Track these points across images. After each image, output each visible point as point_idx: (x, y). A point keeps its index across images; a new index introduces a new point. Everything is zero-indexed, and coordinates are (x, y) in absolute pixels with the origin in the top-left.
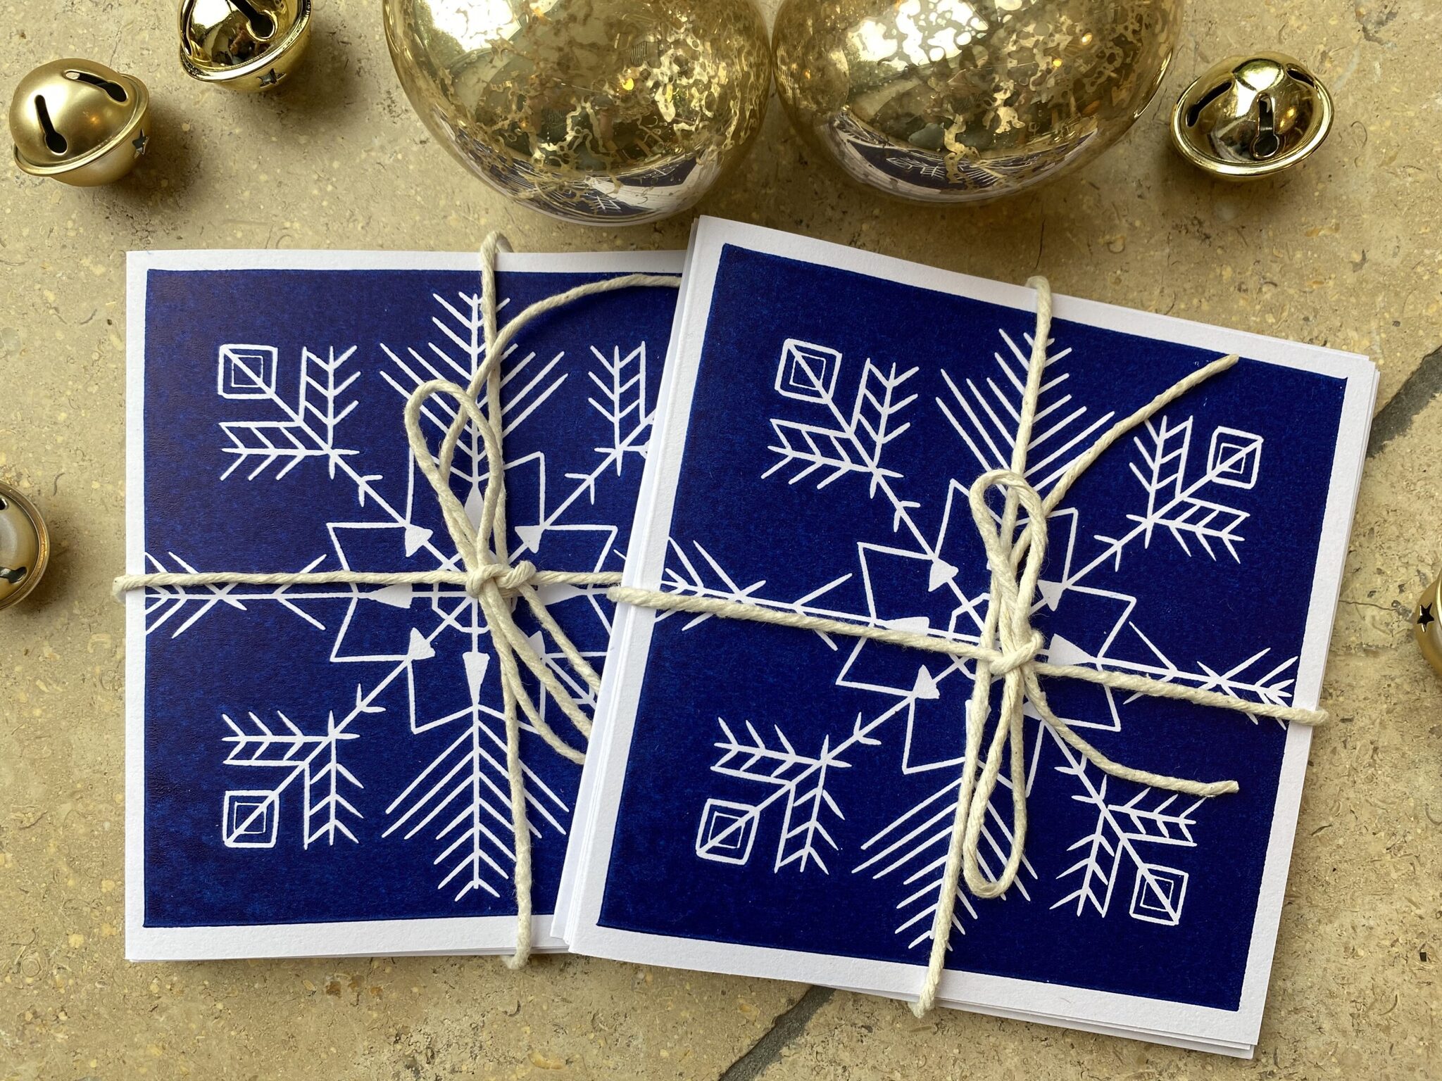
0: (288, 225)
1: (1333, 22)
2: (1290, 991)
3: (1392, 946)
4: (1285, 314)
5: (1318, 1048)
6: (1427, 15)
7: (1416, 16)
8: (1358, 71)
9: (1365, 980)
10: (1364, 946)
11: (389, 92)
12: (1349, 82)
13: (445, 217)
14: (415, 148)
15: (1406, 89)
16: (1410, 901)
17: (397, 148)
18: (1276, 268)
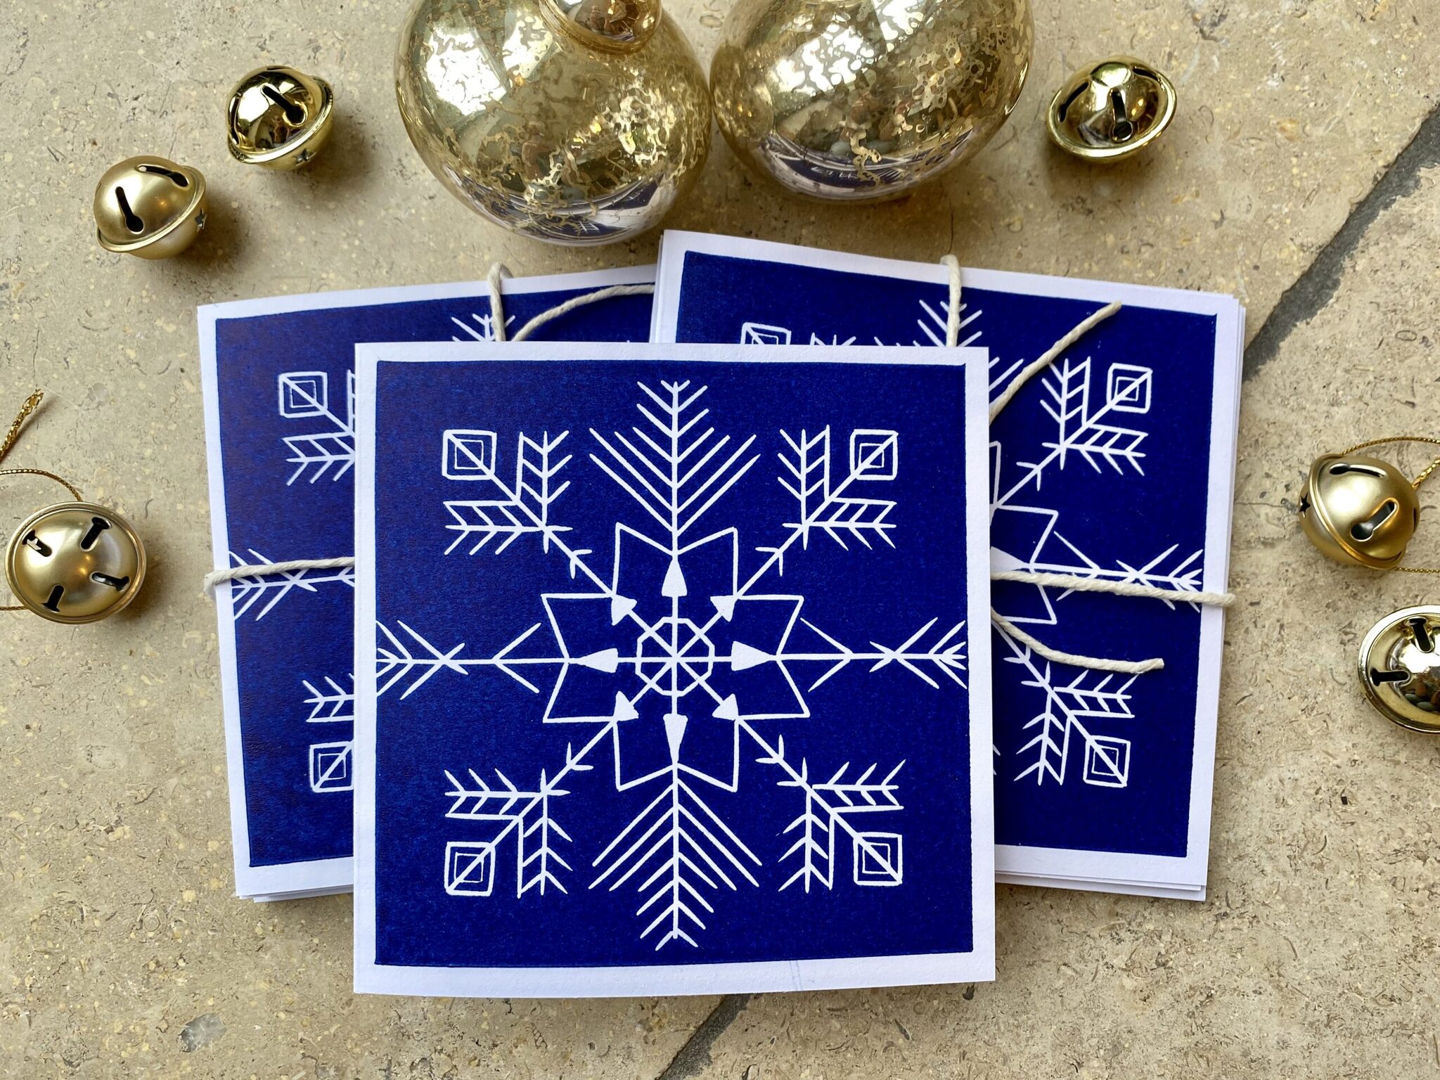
0: (324, 276)
1: (1175, 28)
2: (1233, 841)
3: (1317, 793)
4: (1163, 269)
5: (1264, 889)
6: (1251, 14)
7: (1243, 16)
8: (1200, 65)
9: (1296, 826)
10: (1292, 796)
11: (400, 160)
12: (1194, 75)
13: (455, 257)
14: (425, 203)
15: (1241, 76)
16: (1327, 753)
17: (410, 205)
18: (1150, 231)
